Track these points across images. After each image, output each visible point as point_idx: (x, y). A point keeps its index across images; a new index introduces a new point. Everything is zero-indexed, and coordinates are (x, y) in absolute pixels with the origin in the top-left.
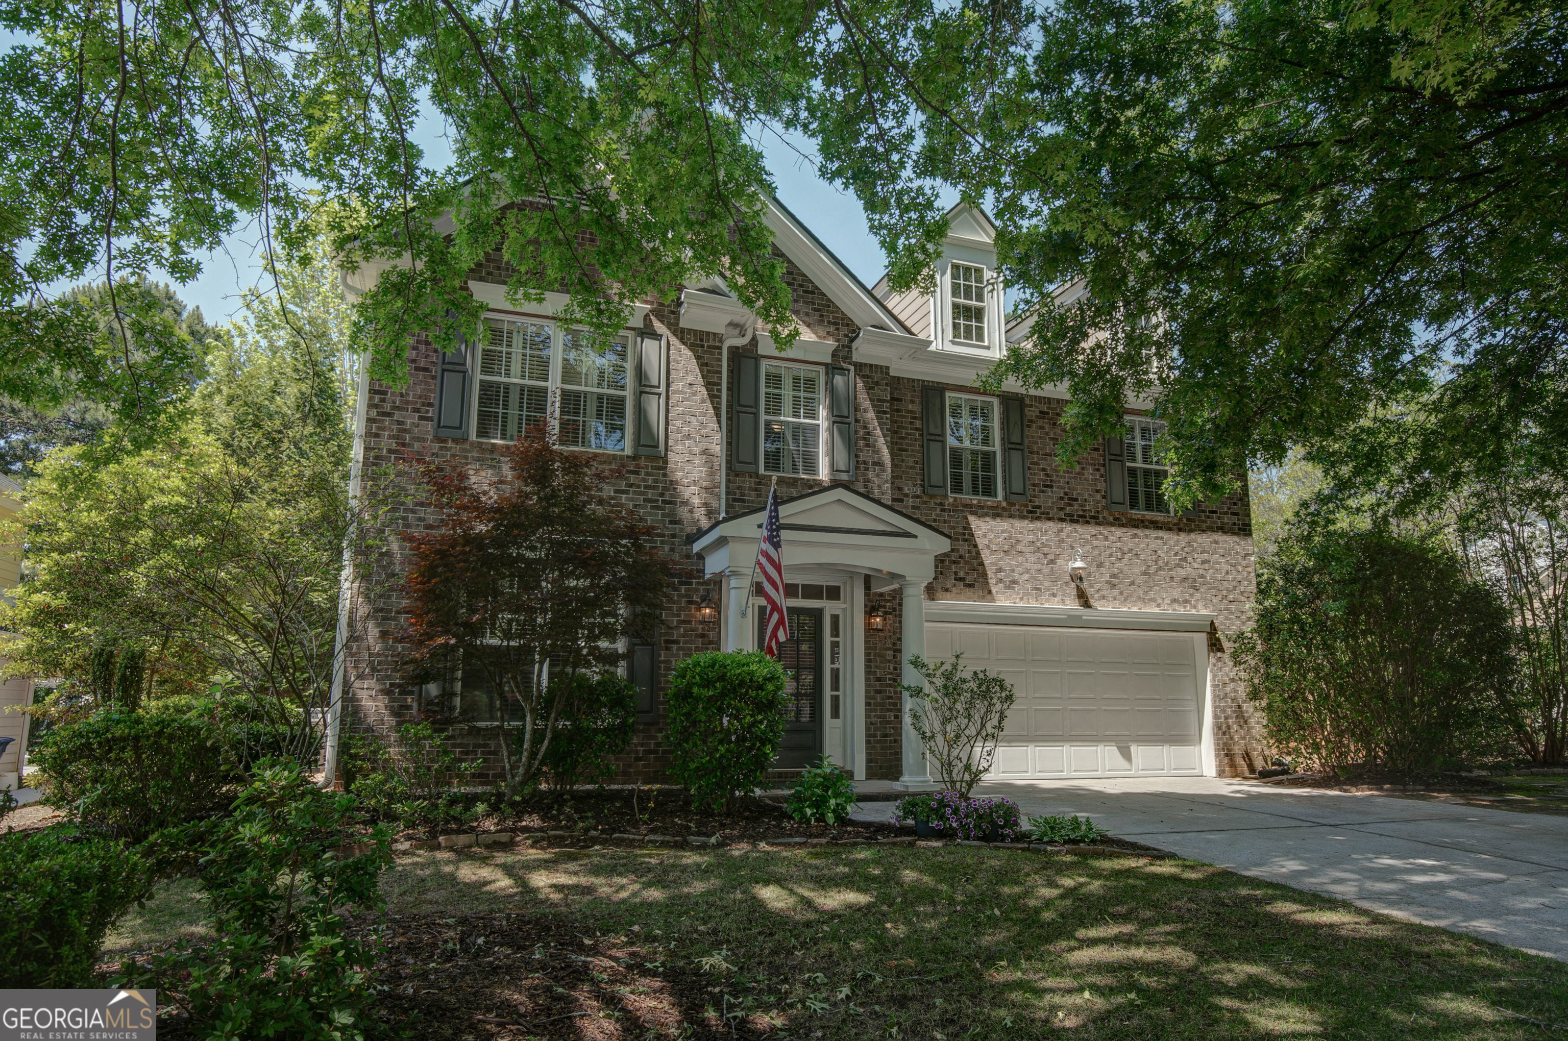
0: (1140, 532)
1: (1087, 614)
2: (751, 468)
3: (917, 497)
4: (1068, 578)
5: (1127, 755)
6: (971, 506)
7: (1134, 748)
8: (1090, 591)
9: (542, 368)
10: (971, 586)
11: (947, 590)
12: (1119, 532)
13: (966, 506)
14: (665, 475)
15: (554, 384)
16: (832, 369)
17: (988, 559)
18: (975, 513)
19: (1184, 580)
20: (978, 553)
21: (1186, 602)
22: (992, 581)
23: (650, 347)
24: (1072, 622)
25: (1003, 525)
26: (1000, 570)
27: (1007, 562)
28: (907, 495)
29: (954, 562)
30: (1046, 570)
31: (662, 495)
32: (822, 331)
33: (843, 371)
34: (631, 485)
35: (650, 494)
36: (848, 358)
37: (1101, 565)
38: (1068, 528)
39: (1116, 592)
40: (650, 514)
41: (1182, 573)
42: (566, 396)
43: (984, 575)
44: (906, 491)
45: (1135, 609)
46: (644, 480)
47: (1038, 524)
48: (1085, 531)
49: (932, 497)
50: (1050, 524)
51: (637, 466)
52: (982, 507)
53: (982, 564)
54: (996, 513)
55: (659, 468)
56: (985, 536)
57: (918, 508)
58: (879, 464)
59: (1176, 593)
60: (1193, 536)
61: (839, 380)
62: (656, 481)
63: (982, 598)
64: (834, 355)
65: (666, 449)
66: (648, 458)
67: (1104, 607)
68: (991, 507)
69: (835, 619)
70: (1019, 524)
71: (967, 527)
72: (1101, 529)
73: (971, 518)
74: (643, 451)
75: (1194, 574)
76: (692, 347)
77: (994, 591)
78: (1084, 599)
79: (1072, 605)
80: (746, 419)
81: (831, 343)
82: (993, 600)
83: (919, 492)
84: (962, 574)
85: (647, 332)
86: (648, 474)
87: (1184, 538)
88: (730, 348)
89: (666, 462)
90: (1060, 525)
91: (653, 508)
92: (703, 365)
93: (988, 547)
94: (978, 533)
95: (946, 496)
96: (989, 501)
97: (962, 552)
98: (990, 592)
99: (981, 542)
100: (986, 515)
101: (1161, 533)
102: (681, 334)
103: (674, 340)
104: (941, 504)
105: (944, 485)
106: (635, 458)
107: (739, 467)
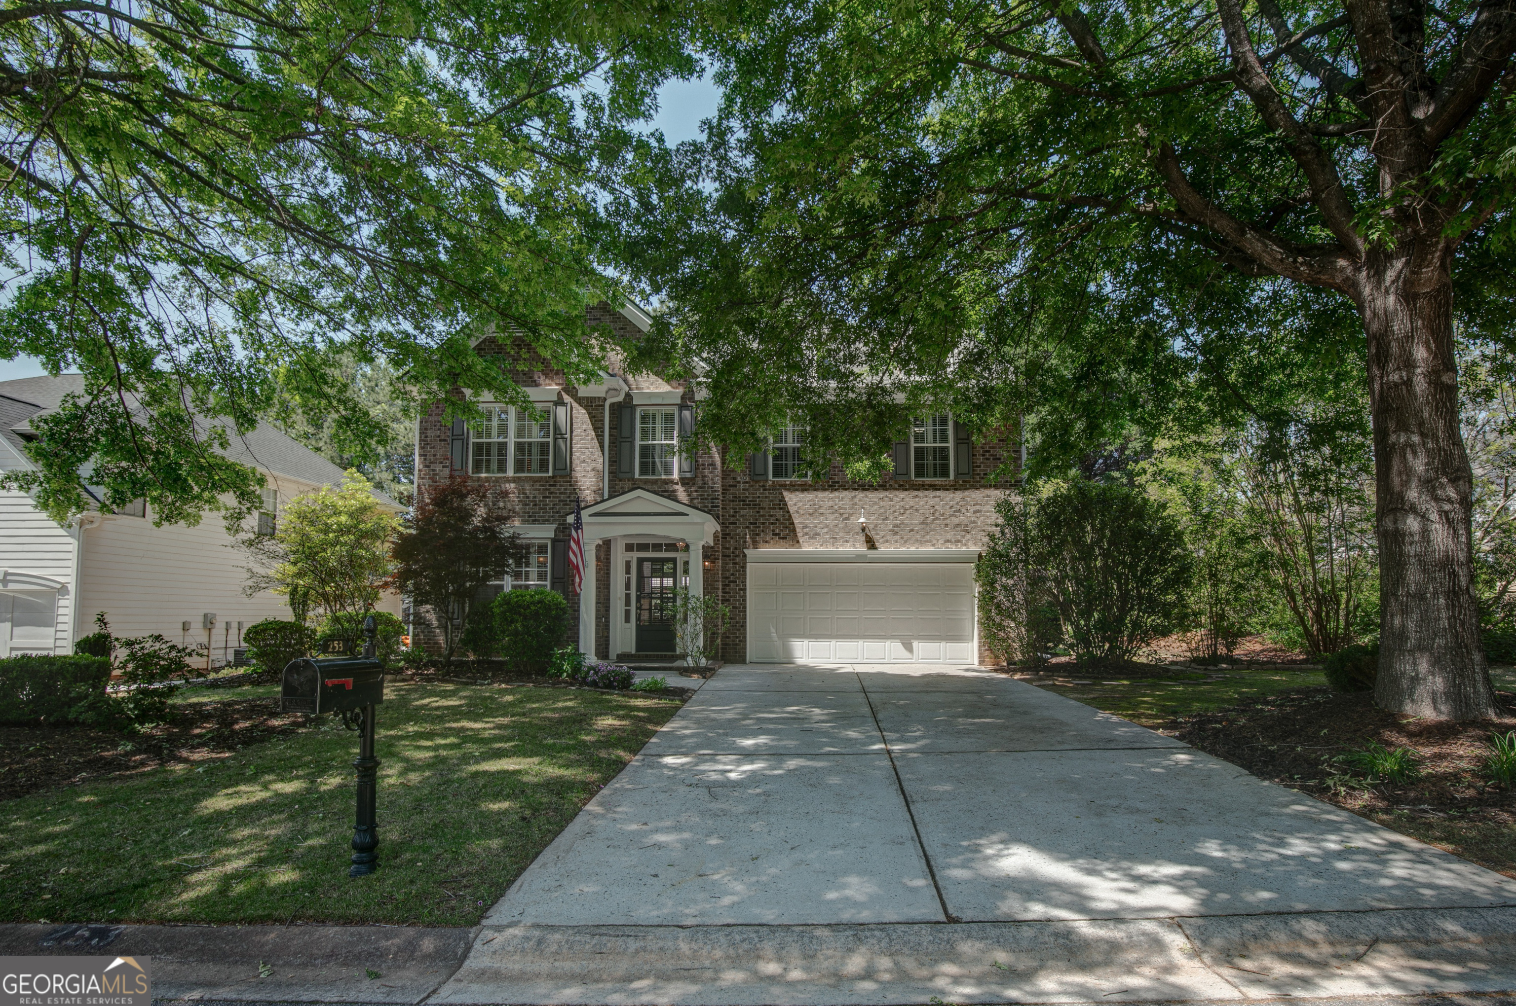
0: (920, 494)
1: (872, 554)
2: (628, 478)
3: (747, 483)
4: (859, 530)
5: (909, 648)
6: (786, 485)
7: (915, 644)
8: (876, 537)
9: (503, 430)
10: (784, 538)
11: (767, 542)
12: (902, 494)
13: (782, 485)
14: (571, 485)
15: (511, 440)
16: (682, 407)
17: (797, 520)
18: (789, 490)
19: (958, 525)
20: (790, 516)
21: (958, 541)
22: (799, 535)
23: (561, 411)
24: (859, 559)
25: (809, 496)
26: (806, 527)
27: (811, 521)
28: (739, 482)
29: (772, 524)
30: (841, 525)
31: (569, 497)
32: (675, 383)
33: (687, 407)
34: (551, 493)
35: (562, 497)
36: (692, 399)
37: (886, 518)
38: (860, 495)
39: (897, 537)
40: (562, 509)
41: (956, 521)
42: (519, 447)
43: (794, 531)
44: (738, 479)
45: (913, 549)
46: (558, 489)
47: (836, 494)
48: (873, 496)
49: (757, 482)
50: (846, 493)
51: (555, 481)
52: (794, 486)
53: (793, 523)
54: (804, 488)
55: (568, 481)
56: (795, 505)
57: (747, 490)
58: (713, 464)
59: (949, 536)
60: (967, 493)
61: (687, 414)
62: (565, 489)
63: (792, 546)
64: (682, 398)
65: (571, 470)
66: (561, 476)
67: (885, 549)
68: (801, 485)
69: (686, 563)
70: (821, 494)
71: (782, 500)
72: (887, 493)
73: (785, 493)
74: (557, 472)
75: (966, 521)
76: (586, 407)
77: (801, 541)
78: (871, 544)
79: (861, 548)
80: (626, 446)
81: (680, 390)
82: (800, 547)
83: (748, 480)
84: (777, 531)
85: (560, 402)
86: (561, 485)
87: (959, 495)
88: (612, 405)
89: (571, 478)
90: (854, 493)
92: (592, 417)
93: (797, 512)
94: (789, 503)
95: (767, 480)
96: (801, 481)
97: (778, 517)
98: (798, 542)
99: (792, 509)
100: (797, 490)
101: (938, 493)
102: (579, 401)
103: (575, 405)
104: (764, 486)
105: (766, 473)
106: (554, 477)
107: (621, 476)
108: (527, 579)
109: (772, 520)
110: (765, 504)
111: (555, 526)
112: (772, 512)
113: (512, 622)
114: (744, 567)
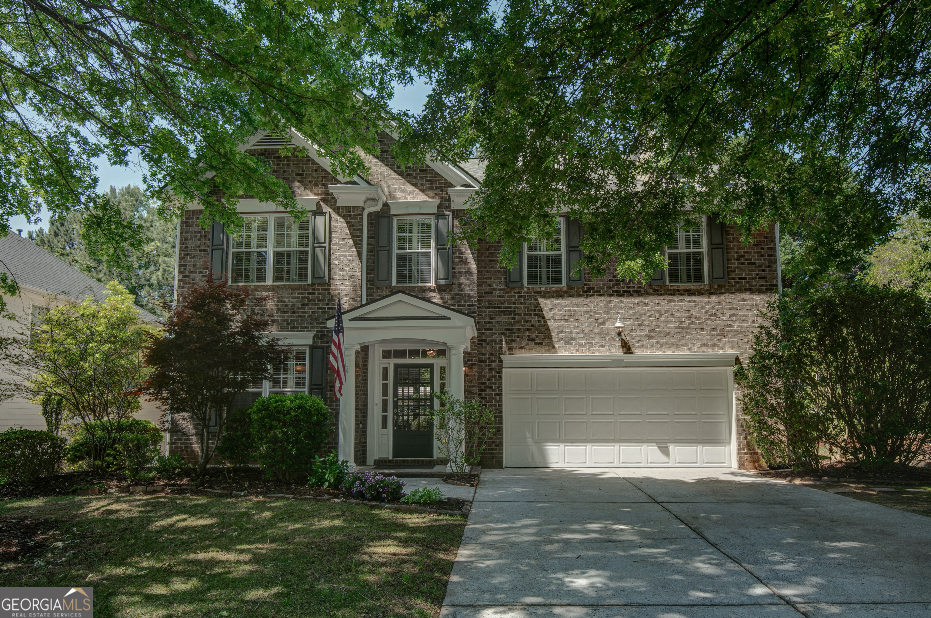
0: (675, 298)
1: (628, 358)
2: (386, 283)
3: (502, 289)
4: (613, 334)
5: (665, 452)
6: (540, 292)
7: (672, 448)
8: (631, 342)
9: (262, 241)
10: (539, 344)
11: (522, 347)
12: (657, 299)
13: (537, 292)
14: (329, 293)
15: (270, 251)
16: (439, 215)
17: (552, 325)
18: (544, 296)
19: (714, 329)
20: (545, 322)
21: (714, 345)
22: (555, 340)
23: (320, 221)
24: (616, 363)
25: (565, 302)
26: (561, 332)
27: (566, 327)
28: (495, 289)
29: (528, 329)
30: (597, 330)
31: (327, 304)
32: (431, 194)
33: (444, 216)
34: (310, 301)
35: (321, 305)
36: (448, 208)
37: (642, 323)
38: (615, 300)
39: (653, 342)
40: (321, 316)
41: (712, 325)
42: (279, 256)
43: (550, 336)
44: (494, 286)
45: (669, 353)
46: (317, 297)
47: (592, 299)
48: (628, 301)
49: (512, 288)
50: (601, 298)
51: (314, 290)
52: (549, 292)
53: (548, 329)
54: (559, 294)
55: (326, 289)
56: (550, 311)
57: (502, 297)
58: (469, 272)
59: (705, 340)
60: (722, 297)
61: (442, 223)
62: (324, 297)
63: (548, 351)
64: (439, 207)
65: (329, 278)
66: (320, 284)
67: (640, 353)
68: (556, 292)
69: (443, 369)
70: (576, 300)
71: (538, 306)
72: (642, 298)
73: (540, 300)
74: (316, 281)
75: (722, 325)
76: (344, 217)
77: (556, 346)
78: (627, 348)
79: (617, 353)
80: (383, 255)
81: (438, 200)
82: (556, 352)
83: (503, 286)
84: (533, 337)
85: (318, 212)
86: (319, 294)
87: (714, 299)
88: (370, 215)
89: (330, 286)
90: (608, 299)
91: (323, 312)
92: (350, 226)
93: (553, 318)
94: (545, 309)
95: (522, 287)
96: (554, 287)
97: (533, 323)
98: (554, 347)
99: (547, 315)
100: (552, 296)
101: (693, 298)
102: (338, 210)
103: (333, 214)
104: (519, 293)
105: (521, 280)
106: (312, 285)
107: (379, 283)
108: (285, 386)
109: (527, 326)
110: (520, 311)
111: (313, 333)
112: (528, 318)
113: (270, 428)
114: (500, 372)
